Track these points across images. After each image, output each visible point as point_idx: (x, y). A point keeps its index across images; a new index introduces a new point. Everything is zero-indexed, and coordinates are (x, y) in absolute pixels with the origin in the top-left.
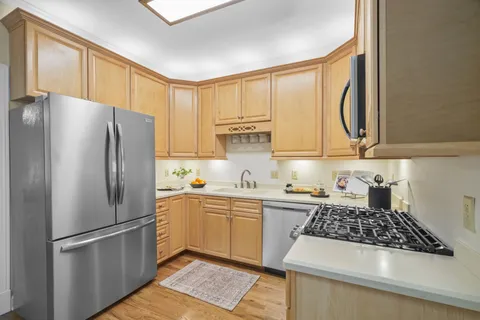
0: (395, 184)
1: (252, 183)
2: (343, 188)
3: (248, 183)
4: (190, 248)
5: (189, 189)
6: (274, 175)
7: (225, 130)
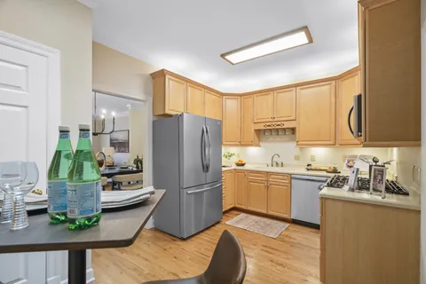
0: (388, 163)
1: (280, 163)
2: (351, 167)
3: (277, 164)
4: (238, 206)
5: (234, 167)
6: (297, 158)
7: (261, 127)
